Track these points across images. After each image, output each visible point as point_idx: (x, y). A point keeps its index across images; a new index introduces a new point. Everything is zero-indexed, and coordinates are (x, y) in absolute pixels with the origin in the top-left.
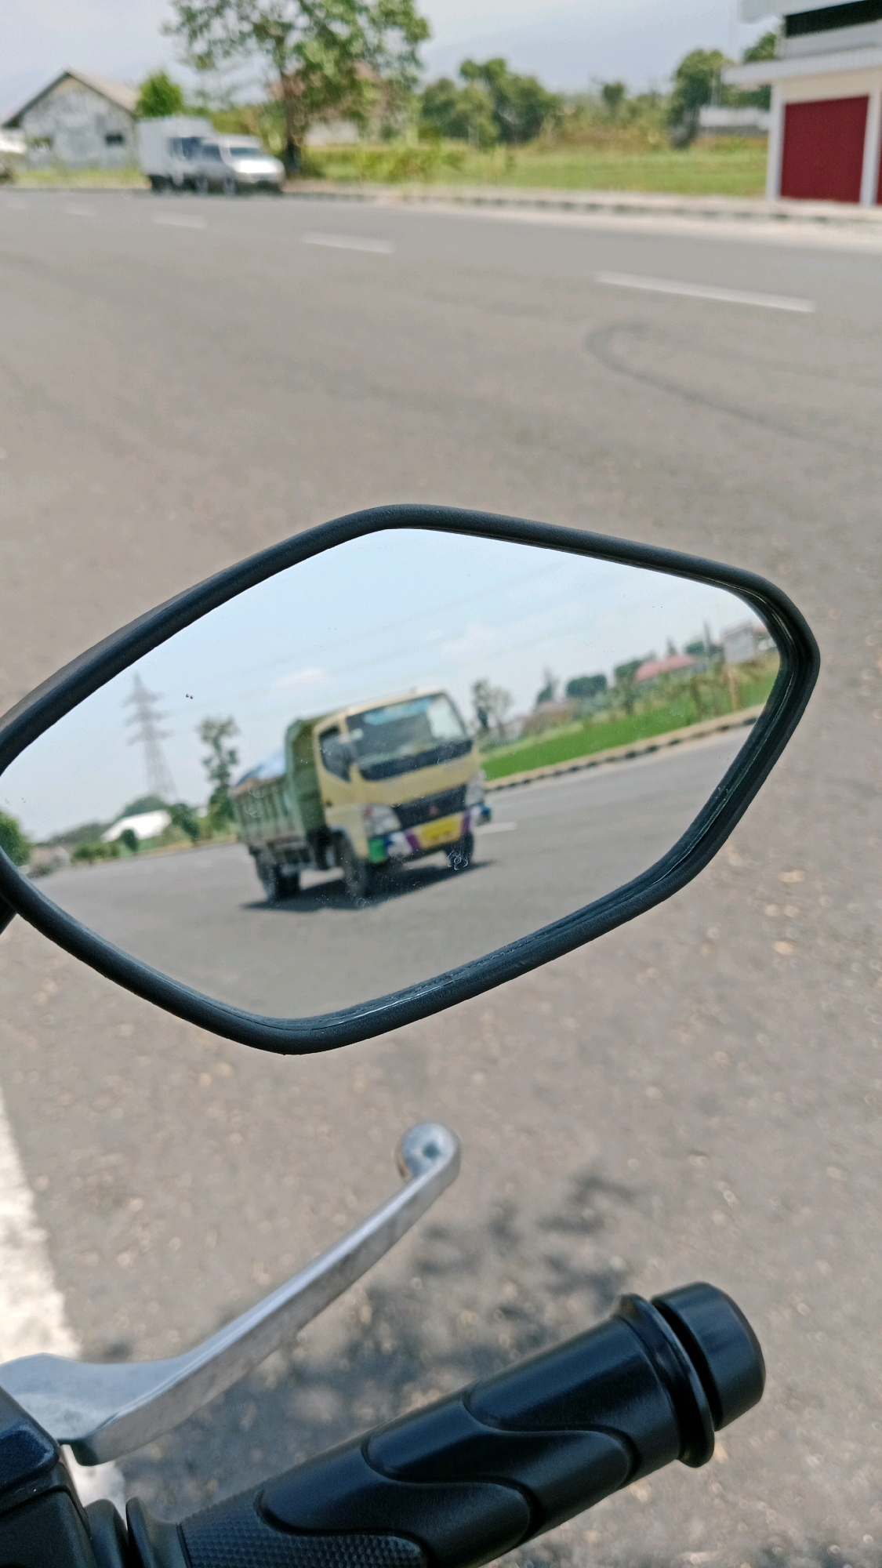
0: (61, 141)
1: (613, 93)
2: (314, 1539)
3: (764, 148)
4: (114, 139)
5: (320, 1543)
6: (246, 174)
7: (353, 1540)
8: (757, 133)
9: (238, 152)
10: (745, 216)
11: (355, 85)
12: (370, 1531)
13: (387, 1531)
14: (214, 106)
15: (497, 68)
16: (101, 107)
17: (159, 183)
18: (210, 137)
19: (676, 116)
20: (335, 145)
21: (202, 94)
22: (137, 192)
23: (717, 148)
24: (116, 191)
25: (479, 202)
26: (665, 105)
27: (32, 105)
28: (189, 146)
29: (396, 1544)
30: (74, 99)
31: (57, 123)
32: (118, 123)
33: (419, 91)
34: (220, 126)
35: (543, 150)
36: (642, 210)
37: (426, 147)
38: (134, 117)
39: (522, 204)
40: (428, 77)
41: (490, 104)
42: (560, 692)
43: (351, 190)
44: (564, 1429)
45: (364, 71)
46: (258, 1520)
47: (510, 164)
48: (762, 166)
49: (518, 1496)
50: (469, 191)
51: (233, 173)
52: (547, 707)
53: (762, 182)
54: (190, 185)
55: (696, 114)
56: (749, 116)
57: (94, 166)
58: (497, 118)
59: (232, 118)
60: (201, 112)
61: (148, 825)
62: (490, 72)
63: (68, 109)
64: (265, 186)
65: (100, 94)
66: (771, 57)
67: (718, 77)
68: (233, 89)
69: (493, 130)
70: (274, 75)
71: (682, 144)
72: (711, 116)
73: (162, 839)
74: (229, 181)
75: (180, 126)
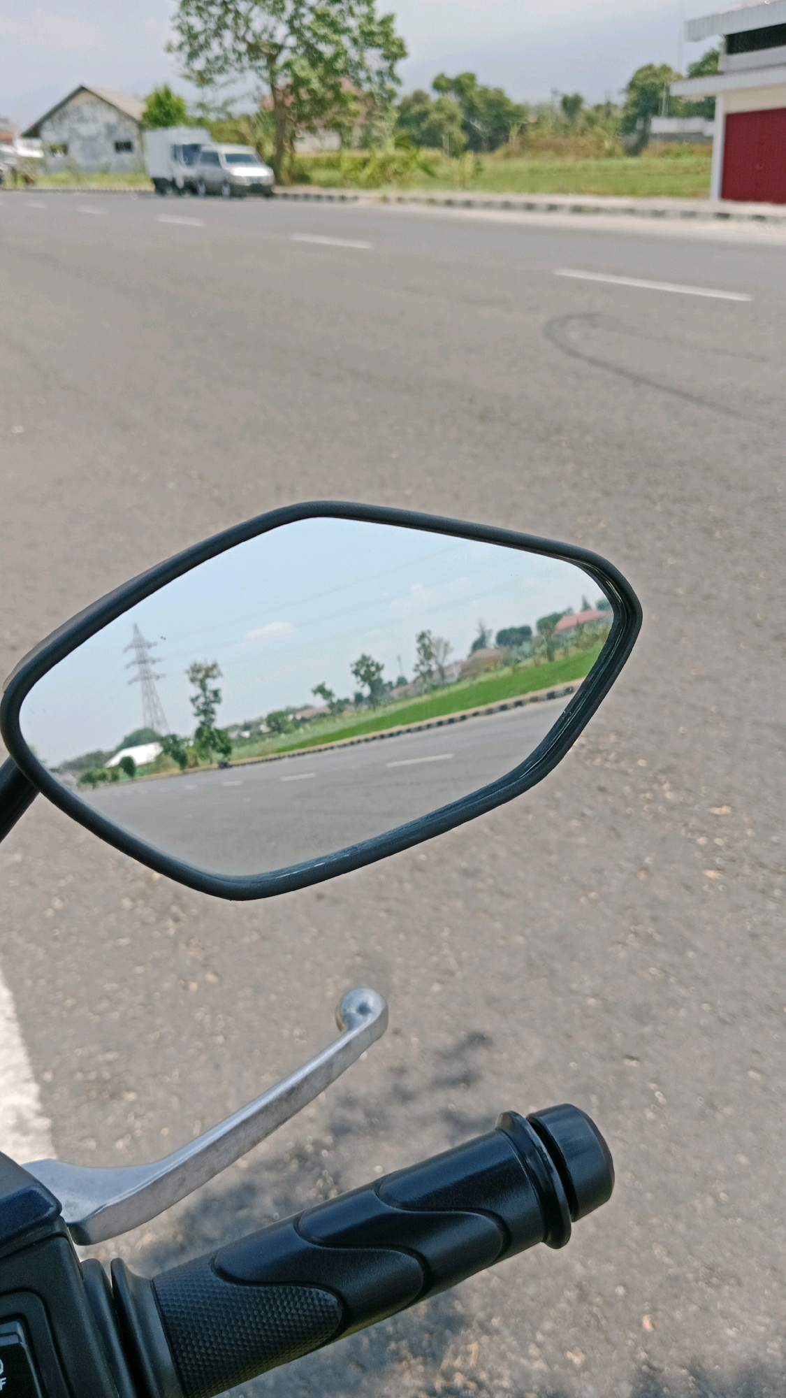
0: (75, 147)
1: (571, 105)
2: (254, 1288)
3: (709, 153)
4: (124, 146)
5: (259, 1291)
6: (241, 177)
7: (284, 1290)
8: (704, 140)
9: (233, 159)
10: (690, 215)
11: (339, 98)
12: (298, 1283)
13: (310, 1283)
14: (212, 117)
15: (467, 81)
16: (112, 118)
17: (162, 186)
18: (209, 146)
19: (628, 125)
20: (321, 151)
21: (201, 106)
22: (142, 194)
23: (667, 153)
24: (124, 192)
25: (449, 203)
26: (618, 114)
27: (48, 116)
28: (191, 152)
29: (318, 1294)
30: (87, 111)
31: (72, 131)
32: (127, 132)
33: (397, 102)
34: (218, 134)
35: (508, 156)
36: (598, 210)
37: (401, 153)
38: (141, 127)
39: (488, 205)
40: (405, 91)
41: (460, 115)
42: (492, 641)
43: (335, 192)
44: (451, 1210)
45: (347, 86)
46: (212, 1274)
47: (478, 169)
48: (707, 170)
49: (414, 1262)
50: (441, 194)
51: (230, 176)
52: (481, 653)
53: (707, 185)
54: (191, 188)
55: (647, 122)
56: (695, 124)
57: (105, 170)
58: (466, 127)
59: (229, 126)
60: (200, 122)
61: (143, 754)
62: (461, 86)
63: (82, 120)
64: (258, 190)
65: (111, 106)
66: (716, 73)
67: (668, 90)
68: (230, 101)
69: (462, 138)
70: (266, 90)
71: (634, 151)
72: (660, 125)
73: (155, 767)
74: (225, 182)
75: (182, 135)
